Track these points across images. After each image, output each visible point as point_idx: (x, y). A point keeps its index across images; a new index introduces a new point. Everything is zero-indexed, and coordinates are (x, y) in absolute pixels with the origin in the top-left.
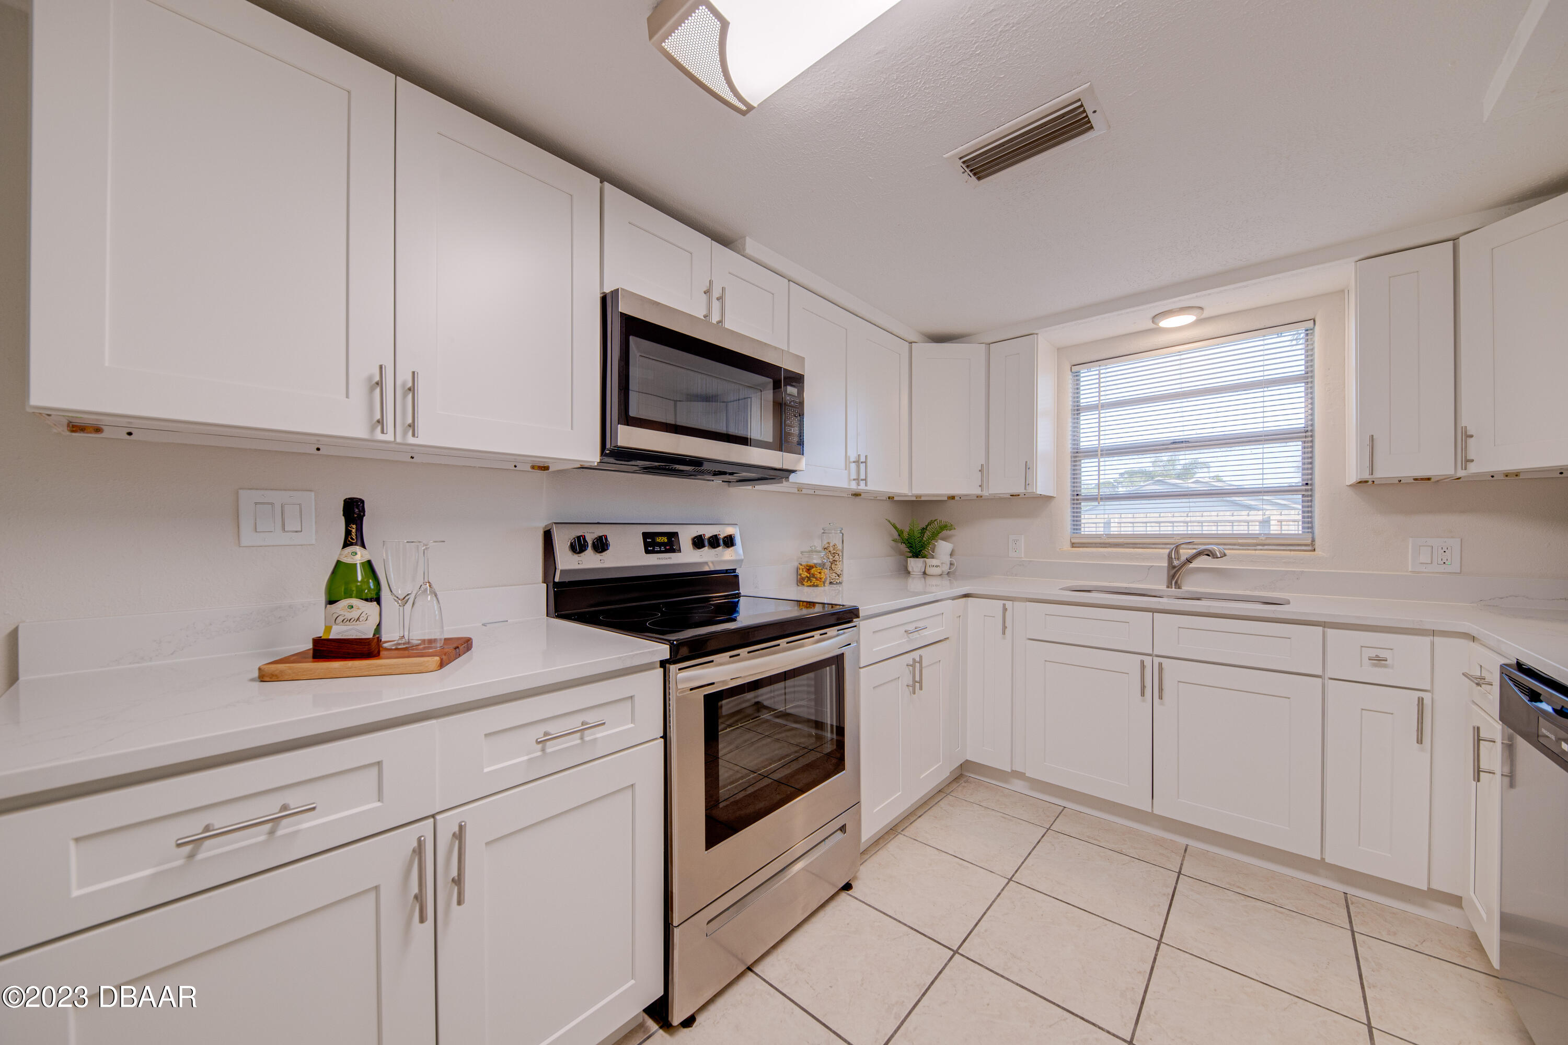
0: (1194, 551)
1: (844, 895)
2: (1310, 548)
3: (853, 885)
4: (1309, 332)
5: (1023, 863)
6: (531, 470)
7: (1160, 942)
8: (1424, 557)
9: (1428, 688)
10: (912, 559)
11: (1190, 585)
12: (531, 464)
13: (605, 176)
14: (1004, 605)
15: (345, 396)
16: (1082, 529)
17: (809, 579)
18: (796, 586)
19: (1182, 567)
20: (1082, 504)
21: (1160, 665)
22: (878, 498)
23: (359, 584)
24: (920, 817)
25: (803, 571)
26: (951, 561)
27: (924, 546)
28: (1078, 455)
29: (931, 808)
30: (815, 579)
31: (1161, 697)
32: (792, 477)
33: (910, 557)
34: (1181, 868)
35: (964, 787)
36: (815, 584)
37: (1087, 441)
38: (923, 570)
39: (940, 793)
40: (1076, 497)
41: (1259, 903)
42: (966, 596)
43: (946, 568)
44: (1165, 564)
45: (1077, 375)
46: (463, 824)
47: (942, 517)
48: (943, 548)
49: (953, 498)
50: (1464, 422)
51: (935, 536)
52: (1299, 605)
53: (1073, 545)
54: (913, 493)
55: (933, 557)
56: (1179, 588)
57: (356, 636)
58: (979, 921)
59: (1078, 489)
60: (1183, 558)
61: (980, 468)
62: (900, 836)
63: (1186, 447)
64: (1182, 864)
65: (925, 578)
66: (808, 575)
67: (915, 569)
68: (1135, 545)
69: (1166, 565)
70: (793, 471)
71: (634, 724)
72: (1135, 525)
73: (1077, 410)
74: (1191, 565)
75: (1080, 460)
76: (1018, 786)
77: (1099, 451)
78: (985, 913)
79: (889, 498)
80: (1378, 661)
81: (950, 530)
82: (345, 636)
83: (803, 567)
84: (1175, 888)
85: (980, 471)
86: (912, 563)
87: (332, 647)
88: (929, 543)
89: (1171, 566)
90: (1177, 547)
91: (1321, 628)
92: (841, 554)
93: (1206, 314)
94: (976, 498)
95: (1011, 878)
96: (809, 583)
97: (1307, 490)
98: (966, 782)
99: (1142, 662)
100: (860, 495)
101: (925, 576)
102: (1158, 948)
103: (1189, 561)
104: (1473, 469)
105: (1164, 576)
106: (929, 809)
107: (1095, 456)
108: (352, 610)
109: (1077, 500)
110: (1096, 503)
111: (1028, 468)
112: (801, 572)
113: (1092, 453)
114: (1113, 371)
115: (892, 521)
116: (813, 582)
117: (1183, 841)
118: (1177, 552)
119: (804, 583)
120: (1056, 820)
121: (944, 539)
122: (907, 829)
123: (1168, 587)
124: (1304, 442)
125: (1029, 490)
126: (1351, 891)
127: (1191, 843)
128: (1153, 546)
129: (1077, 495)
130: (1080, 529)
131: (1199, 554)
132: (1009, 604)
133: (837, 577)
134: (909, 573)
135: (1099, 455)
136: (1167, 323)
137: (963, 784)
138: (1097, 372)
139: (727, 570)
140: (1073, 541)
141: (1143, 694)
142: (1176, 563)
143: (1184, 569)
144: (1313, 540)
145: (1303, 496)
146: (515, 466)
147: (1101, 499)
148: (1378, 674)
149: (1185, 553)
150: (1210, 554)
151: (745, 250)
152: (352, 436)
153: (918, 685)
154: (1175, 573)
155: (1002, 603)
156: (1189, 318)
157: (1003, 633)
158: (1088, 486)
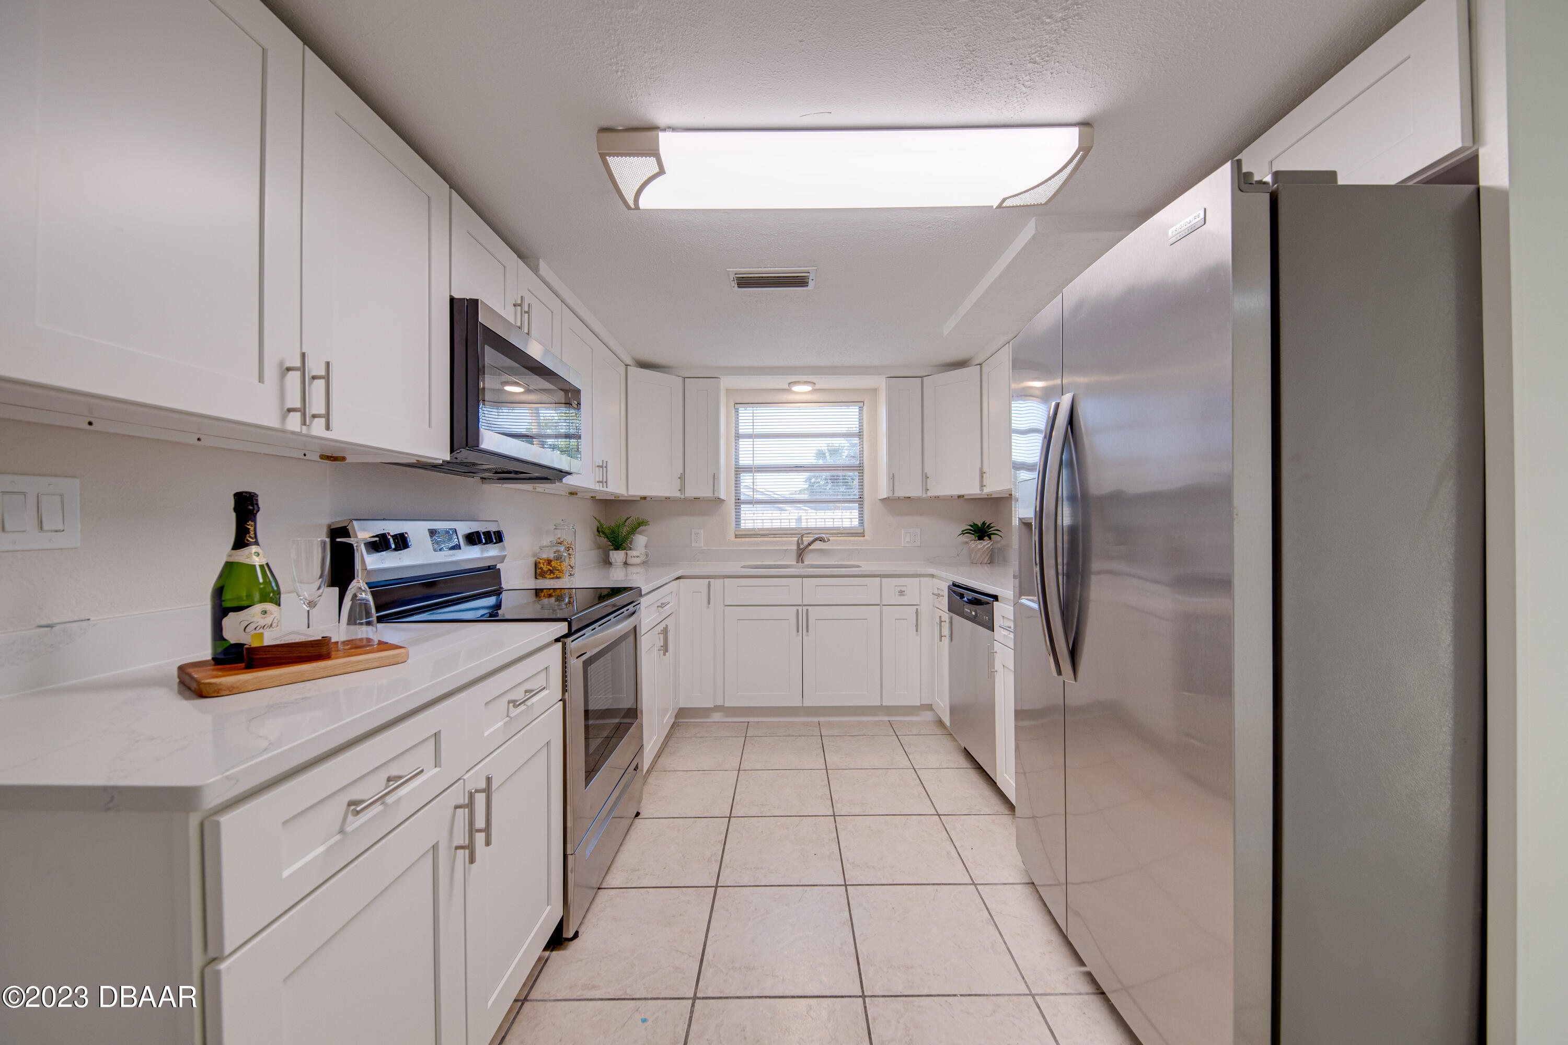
0: (813, 538)
1: (637, 821)
2: (862, 535)
3: (639, 811)
4: (861, 409)
5: (741, 759)
6: (320, 460)
7: (826, 769)
8: (908, 539)
9: (918, 603)
10: (615, 552)
11: (809, 560)
12: (320, 453)
13: (453, 186)
14: (709, 582)
15: (258, 381)
16: (742, 525)
17: (551, 572)
18: (534, 579)
19: (806, 548)
20: (742, 506)
21: (807, 610)
22: (585, 497)
23: (262, 586)
24: (659, 757)
25: (544, 565)
26: (646, 552)
27: (625, 539)
28: (739, 470)
29: (664, 749)
30: (557, 572)
31: (807, 631)
32: (567, 480)
33: (612, 550)
34: (821, 734)
35: (679, 729)
36: (558, 576)
37: (744, 461)
38: (624, 561)
39: (668, 737)
40: (737, 501)
41: (859, 737)
42: (680, 578)
43: (642, 558)
45: (737, 411)
46: (490, 776)
47: (635, 514)
48: (640, 540)
49: (644, 498)
50: (926, 470)
51: (634, 530)
52: (867, 567)
53: (736, 536)
54: (630, 493)
55: (630, 549)
56: (803, 563)
57: (300, 639)
58: (734, 797)
59: (739, 495)
60: (806, 543)
61: (679, 476)
62: (652, 772)
63: (804, 470)
64: (820, 731)
65: (626, 568)
66: (551, 568)
67: (618, 560)
68: (775, 536)
69: (796, 548)
70: (570, 474)
71: (549, 690)
72: (773, 521)
73: (738, 437)
74: (810, 548)
75: (740, 474)
76: (717, 717)
77: (753, 468)
78: (735, 792)
79: (592, 497)
80: (901, 593)
81: (646, 525)
82: (285, 641)
83: (543, 561)
84: (822, 743)
85: (679, 478)
86: (615, 556)
87: (278, 653)
88: (627, 539)
89: (799, 549)
90: (802, 536)
91: (879, 578)
92: (574, 547)
93: (817, 387)
94: (665, 499)
95: (739, 769)
96: (552, 576)
97: (860, 501)
98: (678, 726)
99: (798, 610)
100: (577, 494)
101: (626, 566)
102: (827, 773)
103: (810, 545)
104: (930, 494)
105: (794, 555)
106: (663, 750)
107: (751, 472)
108: (265, 615)
109: (738, 503)
110: (752, 506)
111: (713, 479)
112: (542, 566)
113: (749, 469)
114: (762, 412)
115: (595, 516)
116: (556, 574)
117: (816, 719)
118: (802, 539)
119: (546, 576)
120: (747, 731)
121: (640, 533)
122: (655, 767)
123: (797, 563)
124: (859, 473)
125: (713, 495)
126: (891, 719)
127: (822, 719)
128: (786, 536)
129: (738, 499)
130: (740, 525)
131: (816, 540)
132: (712, 580)
133: (571, 569)
134: (610, 564)
135: (753, 471)
136: (796, 388)
137: (677, 728)
138: (751, 412)
139: (489, 566)
140: (736, 533)
141: (798, 631)
142: (801, 546)
143: (806, 550)
144: (864, 531)
145: (859, 504)
146: (305, 455)
147: (755, 503)
148: (902, 600)
149: (807, 540)
150: (821, 539)
151: (539, 271)
152: (268, 425)
153: (665, 648)
154: (801, 553)
155: (706, 581)
156: (808, 388)
157: (709, 603)
158: (745, 493)
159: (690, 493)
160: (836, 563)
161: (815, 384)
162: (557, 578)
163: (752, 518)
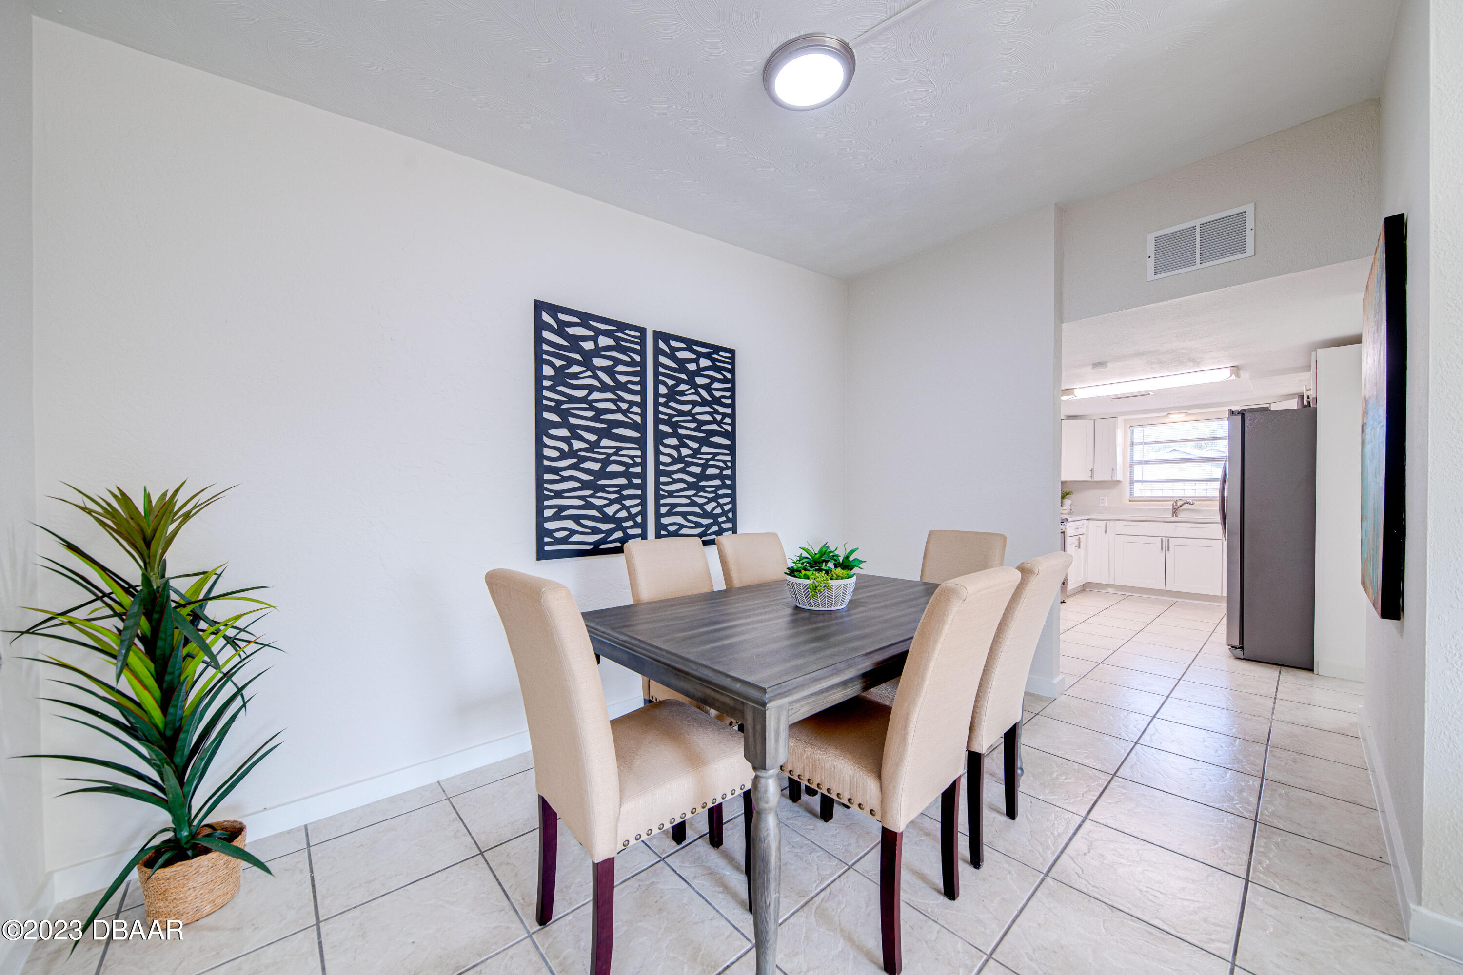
0: (1183, 502)
11: (1182, 516)
14: (1106, 522)
20: (1135, 484)
21: (1169, 540)
28: (1133, 463)
31: (1168, 550)
37: (1137, 458)
40: (1132, 482)
42: (1087, 519)
43: (1069, 511)
44: (1171, 508)
45: (1133, 431)
53: (1130, 501)
56: (1177, 518)
59: (1133, 478)
60: (1179, 505)
68: (1158, 501)
72: (1158, 493)
73: (1133, 444)
74: (1182, 508)
75: (1134, 466)
77: (1143, 462)
81: (1071, 494)
84: (1172, 605)
85: (1090, 470)
89: (1174, 508)
90: (1176, 501)
98: (1086, 591)
99: (1162, 539)
103: (1181, 506)
105: (1171, 511)
110: (1140, 484)
111: (1113, 470)
113: (1140, 463)
114: (1150, 429)
117: (1175, 599)
118: (1176, 503)
120: (1127, 597)
123: (1174, 515)
125: (1113, 479)
127: (1180, 600)
128: (1167, 501)
129: (1132, 480)
130: (1133, 495)
131: (1185, 503)
132: (1108, 522)
135: (1143, 464)
138: (1143, 430)
140: (1129, 498)
141: (1162, 550)
142: (1176, 507)
147: (1143, 482)
149: (1179, 503)
150: (1189, 503)
153: (1079, 547)
154: (1175, 511)
155: (1104, 522)
157: (1106, 532)
158: (1137, 477)
159: (1098, 477)
163: (1140, 491)
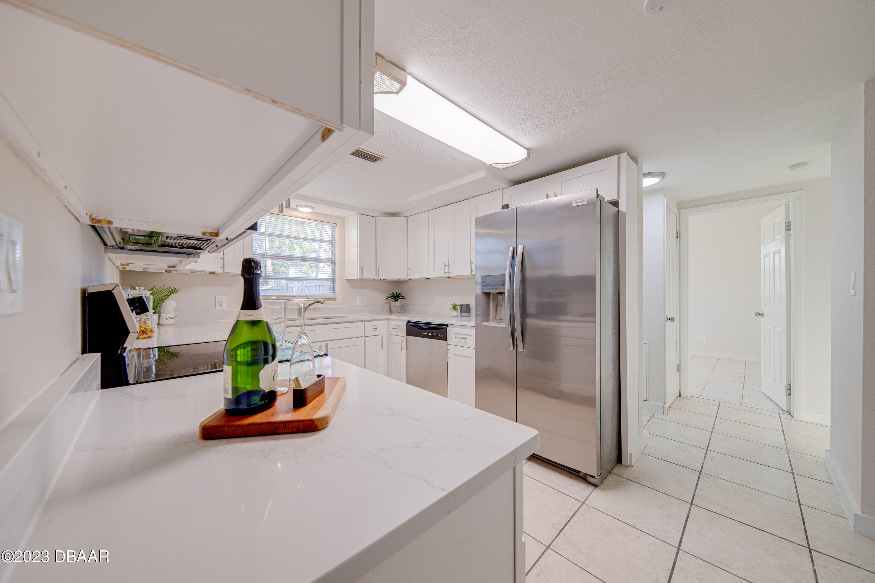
2: (335, 299)
4: (333, 228)
8: (360, 301)
19: (308, 308)
48: (170, 305)
50: (378, 265)
65: (158, 328)
74: (310, 307)
80: (375, 329)
91: (364, 322)
93: (315, 211)
96: (145, 336)
97: (333, 280)
101: (159, 326)
103: (311, 304)
107: (264, 258)
124: (332, 264)
131: (315, 302)
136: (301, 209)
144: (336, 297)
145: (332, 282)
148: (375, 333)
149: (309, 301)
150: (319, 302)
156: (309, 210)
160: (323, 316)
161: (314, 208)
162: (149, 337)
